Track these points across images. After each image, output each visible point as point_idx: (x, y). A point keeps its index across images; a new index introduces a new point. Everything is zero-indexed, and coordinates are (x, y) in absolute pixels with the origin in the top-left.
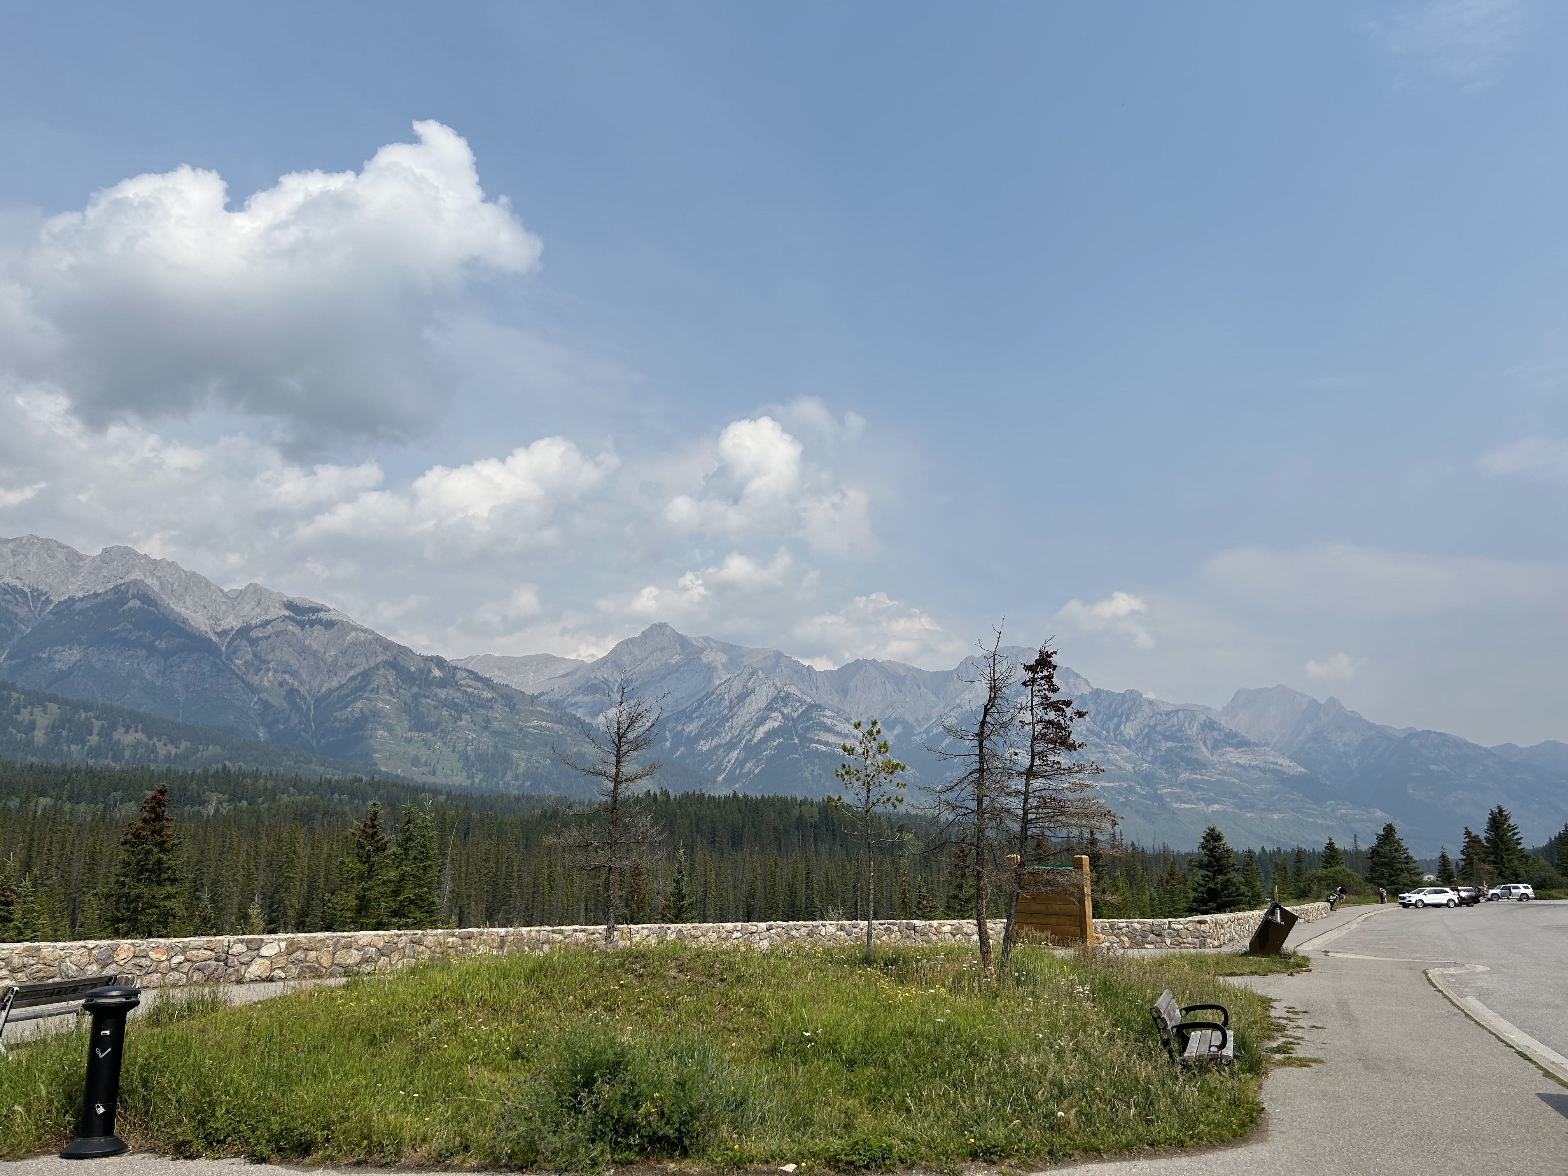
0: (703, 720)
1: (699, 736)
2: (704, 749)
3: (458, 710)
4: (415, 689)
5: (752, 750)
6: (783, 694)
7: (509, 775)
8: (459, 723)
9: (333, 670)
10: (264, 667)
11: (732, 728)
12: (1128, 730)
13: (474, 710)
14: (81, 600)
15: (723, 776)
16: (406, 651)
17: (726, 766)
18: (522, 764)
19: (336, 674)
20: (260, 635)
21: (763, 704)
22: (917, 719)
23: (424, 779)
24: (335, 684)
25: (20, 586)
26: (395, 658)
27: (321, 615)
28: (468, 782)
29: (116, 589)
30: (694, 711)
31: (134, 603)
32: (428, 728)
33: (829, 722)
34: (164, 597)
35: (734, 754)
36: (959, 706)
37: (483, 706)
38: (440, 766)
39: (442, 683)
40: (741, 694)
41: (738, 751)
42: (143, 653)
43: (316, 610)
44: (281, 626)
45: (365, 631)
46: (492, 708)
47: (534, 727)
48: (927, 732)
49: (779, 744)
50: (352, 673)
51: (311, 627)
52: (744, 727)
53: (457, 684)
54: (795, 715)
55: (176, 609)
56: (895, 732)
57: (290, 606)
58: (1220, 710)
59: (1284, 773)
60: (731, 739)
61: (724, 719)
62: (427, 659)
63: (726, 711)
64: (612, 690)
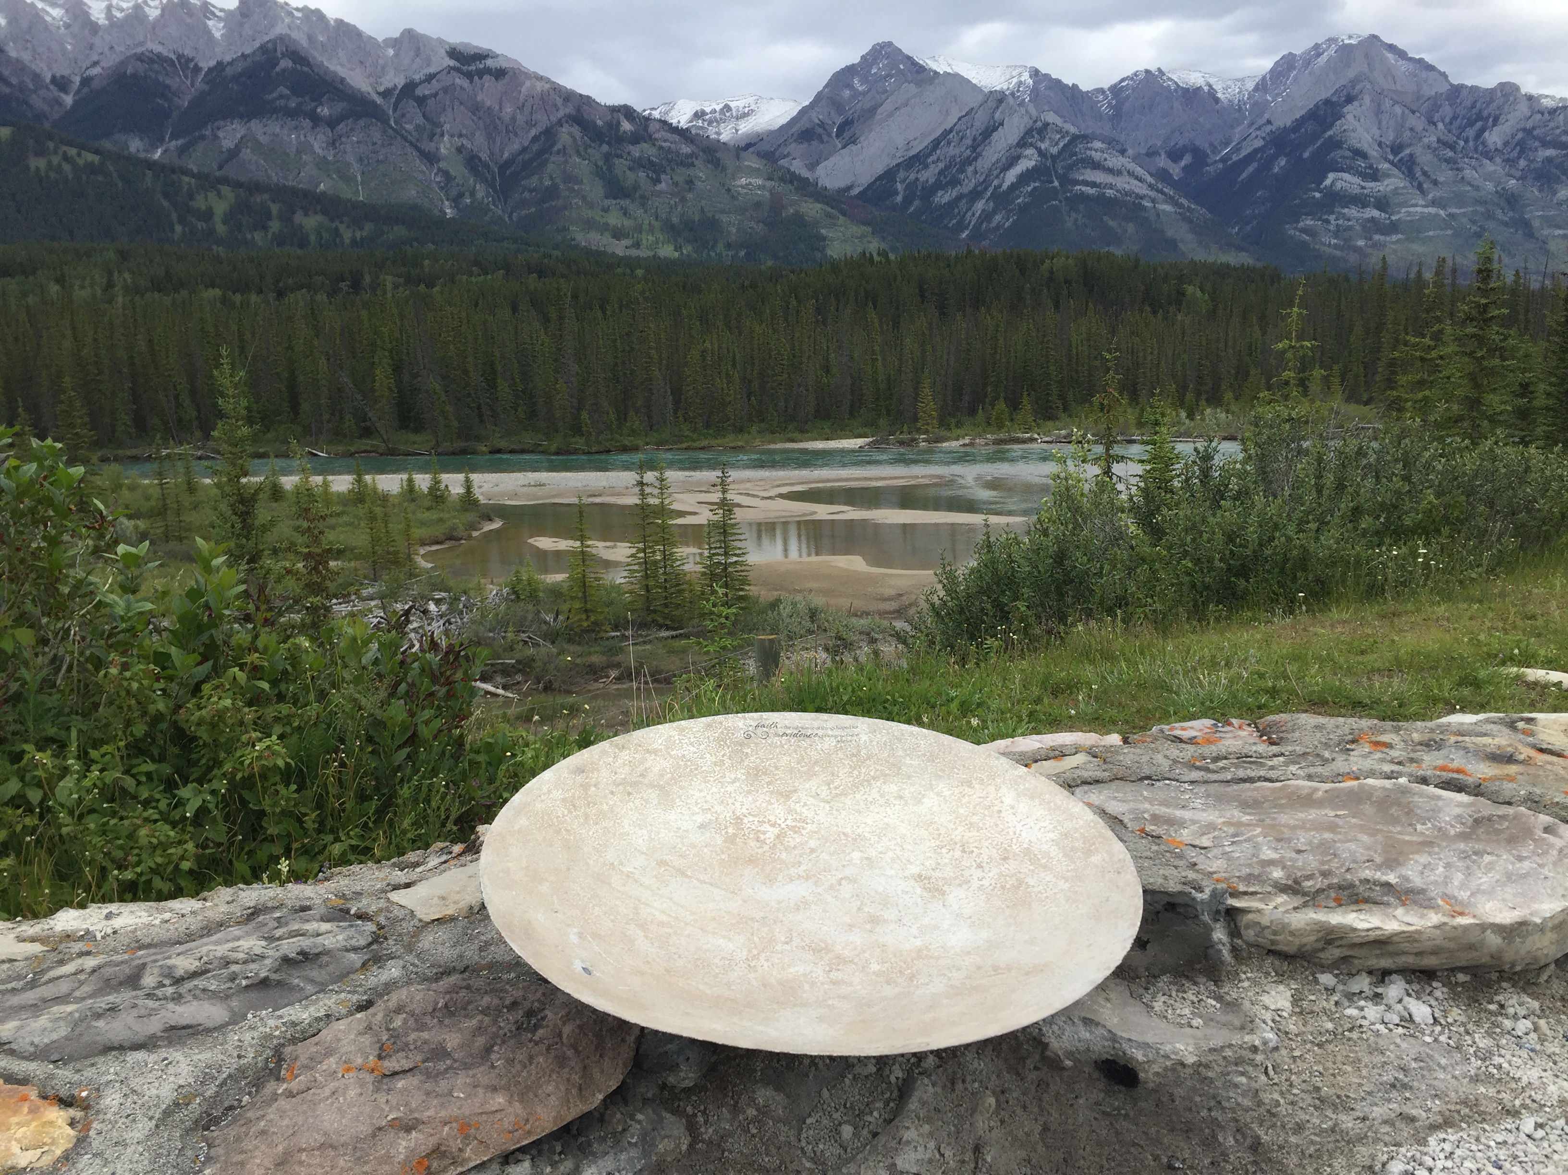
0: (941, 165)
1: (939, 186)
2: (943, 201)
3: (655, 170)
4: (605, 148)
5: (1002, 199)
6: (1039, 124)
7: (721, 245)
8: (659, 187)
9: (512, 129)
10: (438, 130)
11: (976, 172)
12: (1494, 138)
13: (673, 170)
14: (230, 64)
15: (967, 232)
16: (588, 101)
17: (970, 221)
18: (734, 230)
19: (516, 135)
20: (427, 92)
21: (1013, 139)
22: (1211, 145)
23: (628, 252)
24: (516, 147)
25: (165, 53)
26: (579, 111)
27: (489, 62)
28: (676, 255)
29: (263, 49)
30: (930, 155)
31: (285, 64)
32: (626, 194)
33: (1097, 156)
34: (316, 54)
35: (980, 206)
36: (1269, 122)
37: (682, 164)
39: (635, 139)
40: (987, 129)
41: (984, 201)
42: (307, 123)
43: (482, 57)
44: (447, 80)
45: (541, 79)
46: (693, 165)
47: (742, 187)
48: (1223, 160)
49: (1035, 188)
50: (533, 132)
51: (481, 78)
52: (990, 170)
53: (650, 137)
54: (1054, 151)
55: (332, 67)
56: (1183, 163)
57: (454, 53)
60: (976, 187)
61: (969, 161)
62: (615, 110)
63: (968, 152)
64: (829, 135)
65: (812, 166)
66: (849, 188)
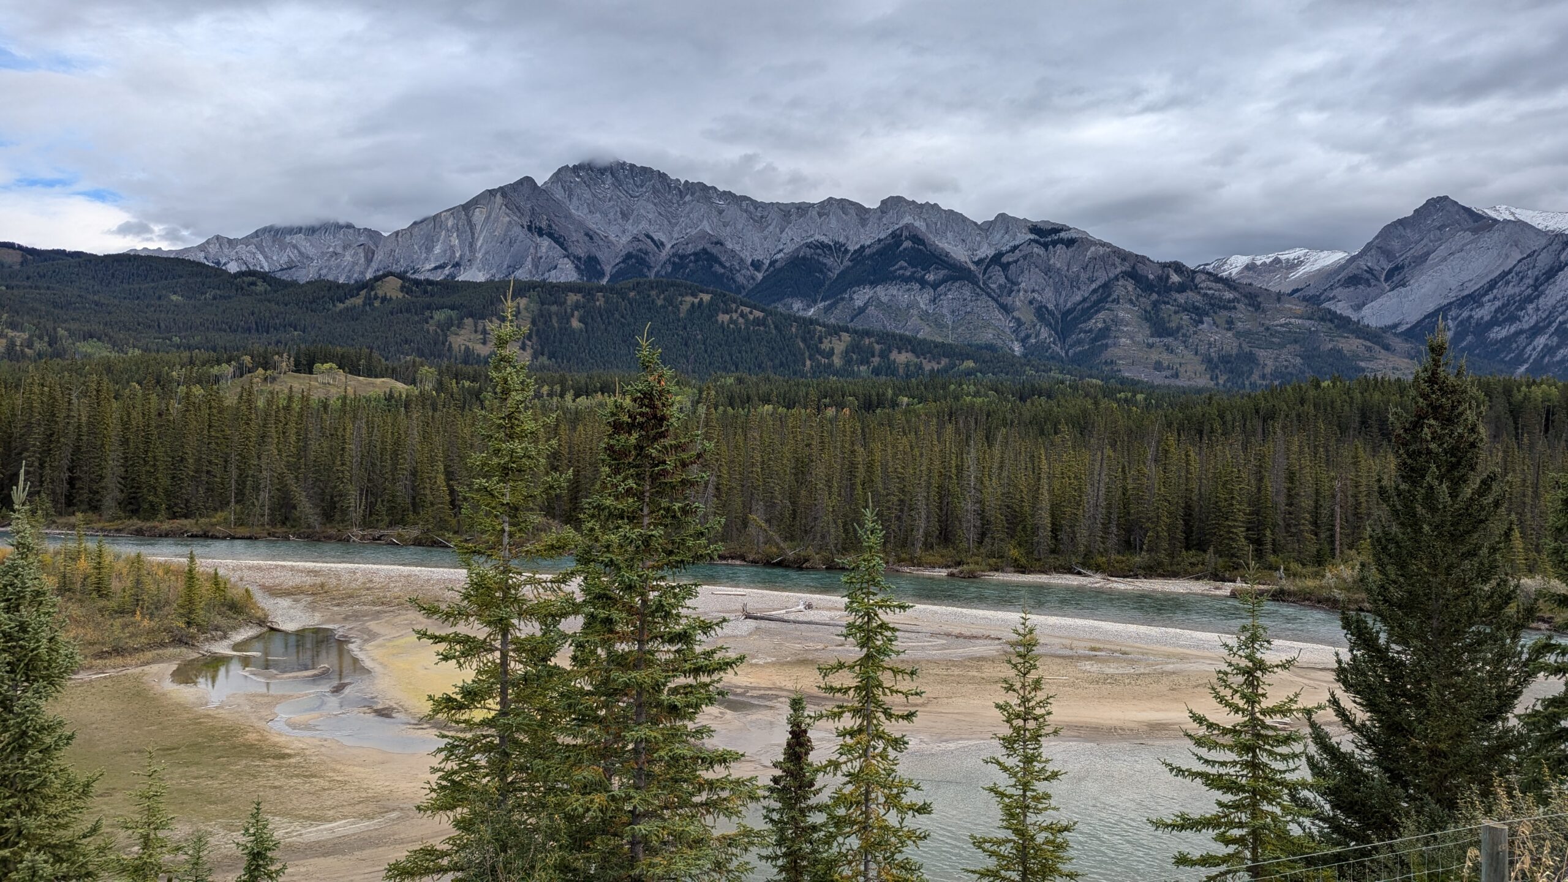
0: (1498, 304)
1: (1494, 322)
2: (1500, 336)
3: (1199, 313)
4: (1155, 296)
7: (1255, 377)
8: (1200, 327)
9: (1075, 283)
10: (1016, 288)
11: (1538, 309)
13: (1216, 313)
14: (869, 246)
15: (1526, 366)
16: (1143, 260)
17: (1530, 355)
18: (1269, 363)
19: (1079, 289)
20: (1011, 260)
23: (1167, 382)
24: (1078, 298)
25: (826, 241)
26: (1133, 268)
27: (1062, 235)
29: (893, 235)
30: (1486, 293)
31: (907, 244)
32: (1170, 333)
34: (931, 236)
35: (1541, 341)
37: (1225, 308)
38: (1182, 370)
40: (1551, 269)
41: (1547, 336)
42: (917, 286)
43: (1057, 230)
44: (1026, 250)
45: (1104, 245)
46: (1235, 308)
47: (1281, 325)
50: (1094, 286)
51: (1054, 247)
52: (1554, 307)
53: (1196, 287)
55: (941, 245)
57: (1035, 229)
60: (1537, 323)
61: (1530, 299)
62: (1165, 266)
63: (1529, 291)
64: (1378, 280)
65: (1359, 307)
66: (1395, 326)
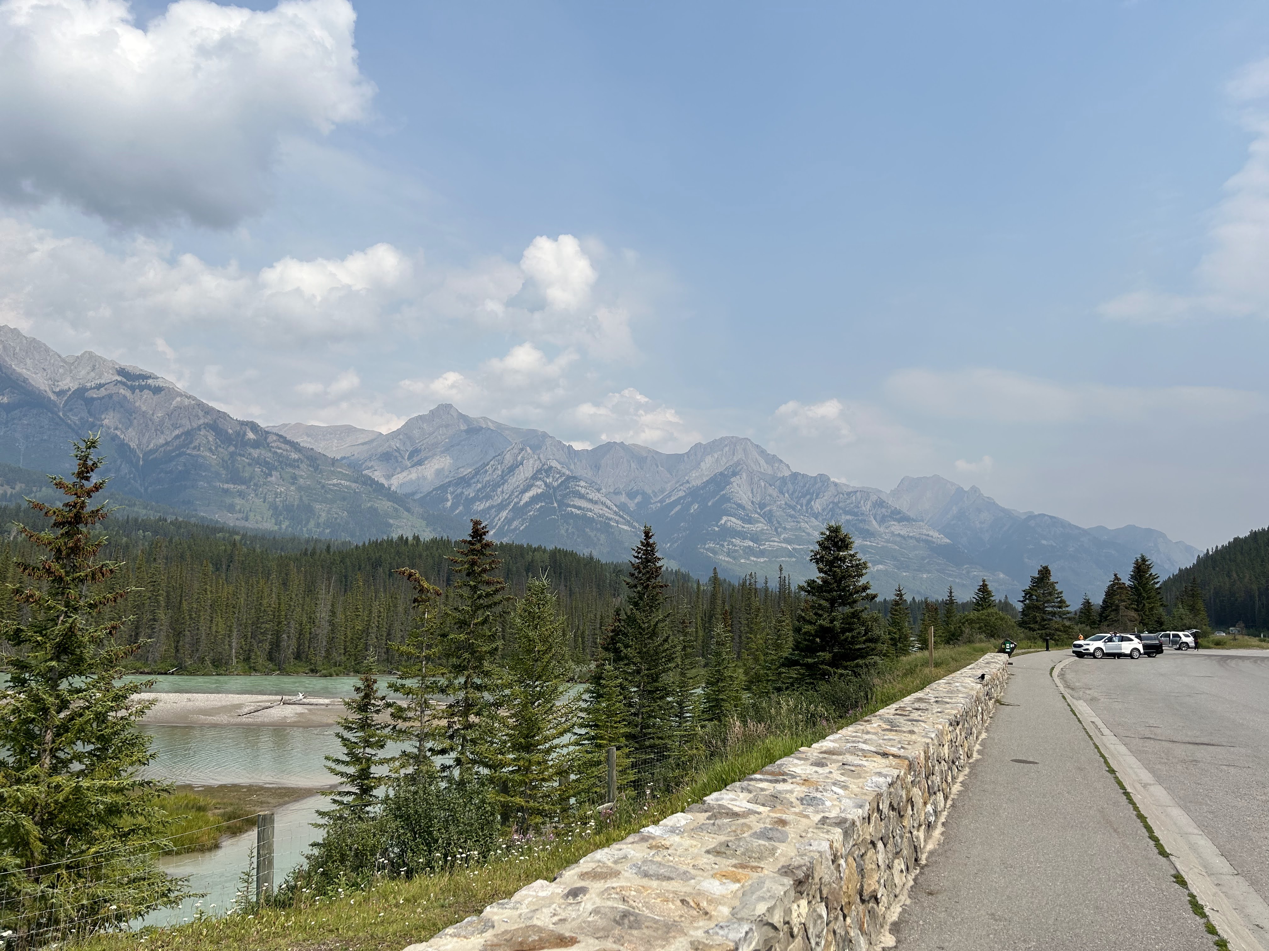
0: (479, 486)
1: (476, 499)
2: (479, 509)
3: (269, 468)
4: (232, 449)
5: (519, 511)
6: (546, 467)
7: (312, 524)
8: (269, 479)
9: (159, 428)
10: (98, 423)
11: (503, 492)
12: (817, 506)
13: (283, 469)
15: (494, 531)
16: (225, 415)
17: (497, 523)
18: (324, 514)
19: (162, 433)
20: (95, 396)
21: (529, 474)
22: (653, 491)
23: (238, 523)
24: (162, 441)
26: (215, 421)
27: (150, 381)
28: (276, 528)
30: (473, 478)
32: (243, 482)
33: (583, 491)
34: (7, 359)
35: (504, 514)
36: (688, 482)
37: (291, 466)
38: (252, 515)
39: (256, 445)
40: (512, 466)
41: (507, 511)
43: (145, 377)
44: (113, 390)
45: (189, 397)
46: (298, 467)
47: (334, 485)
48: (661, 501)
49: (541, 507)
50: (177, 432)
51: (141, 391)
52: (513, 492)
53: (268, 444)
54: (555, 484)
55: (18, 370)
56: (636, 501)
57: (121, 372)
58: (888, 492)
59: (934, 543)
60: (502, 502)
61: (497, 485)
62: (243, 423)
63: (499, 479)
64: (403, 458)
65: (389, 477)
66: (413, 494)
